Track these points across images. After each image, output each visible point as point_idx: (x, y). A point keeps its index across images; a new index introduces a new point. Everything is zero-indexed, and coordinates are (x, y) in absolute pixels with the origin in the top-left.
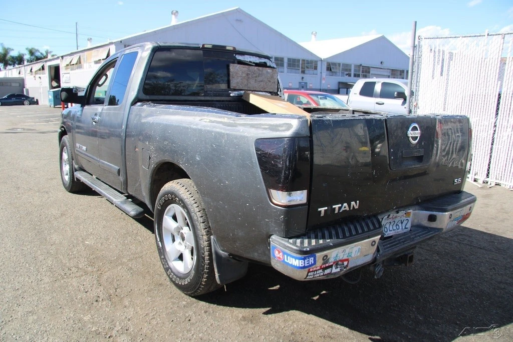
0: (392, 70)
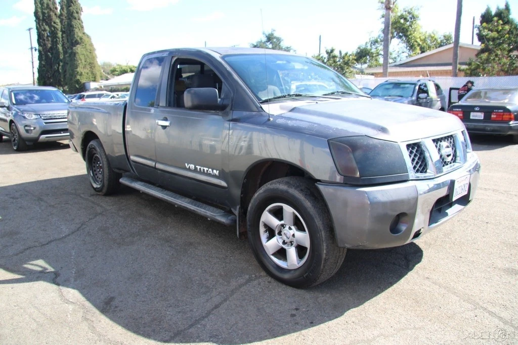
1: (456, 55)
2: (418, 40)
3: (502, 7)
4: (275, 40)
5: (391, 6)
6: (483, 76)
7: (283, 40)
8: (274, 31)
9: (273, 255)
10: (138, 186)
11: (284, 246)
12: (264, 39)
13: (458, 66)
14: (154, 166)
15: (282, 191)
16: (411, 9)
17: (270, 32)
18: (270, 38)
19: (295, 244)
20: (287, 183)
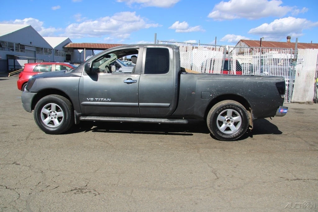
0: (37, 47)
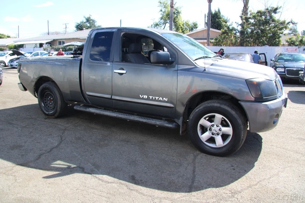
1: (208, 34)
2: (181, 25)
3: (217, 10)
4: (91, 21)
5: (174, 6)
6: (223, 46)
7: (96, 22)
8: (91, 15)
9: (206, 141)
10: (92, 110)
11: (213, 136)
12: (85, 21)
13: (210, 40)
14: (110, 97)
15: (216, 107)
16: (177, 8)
17: (88, 17)
18: (88, 20)
19: (221, 134)
20: (218, 103)
